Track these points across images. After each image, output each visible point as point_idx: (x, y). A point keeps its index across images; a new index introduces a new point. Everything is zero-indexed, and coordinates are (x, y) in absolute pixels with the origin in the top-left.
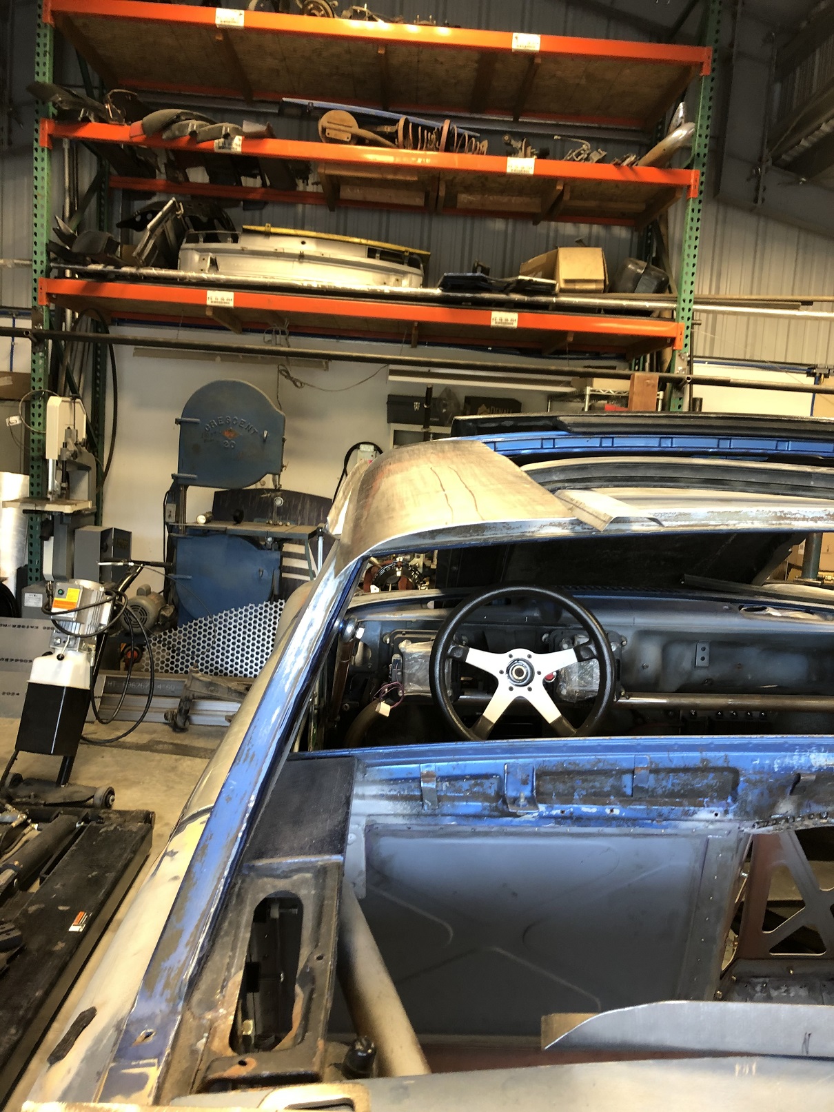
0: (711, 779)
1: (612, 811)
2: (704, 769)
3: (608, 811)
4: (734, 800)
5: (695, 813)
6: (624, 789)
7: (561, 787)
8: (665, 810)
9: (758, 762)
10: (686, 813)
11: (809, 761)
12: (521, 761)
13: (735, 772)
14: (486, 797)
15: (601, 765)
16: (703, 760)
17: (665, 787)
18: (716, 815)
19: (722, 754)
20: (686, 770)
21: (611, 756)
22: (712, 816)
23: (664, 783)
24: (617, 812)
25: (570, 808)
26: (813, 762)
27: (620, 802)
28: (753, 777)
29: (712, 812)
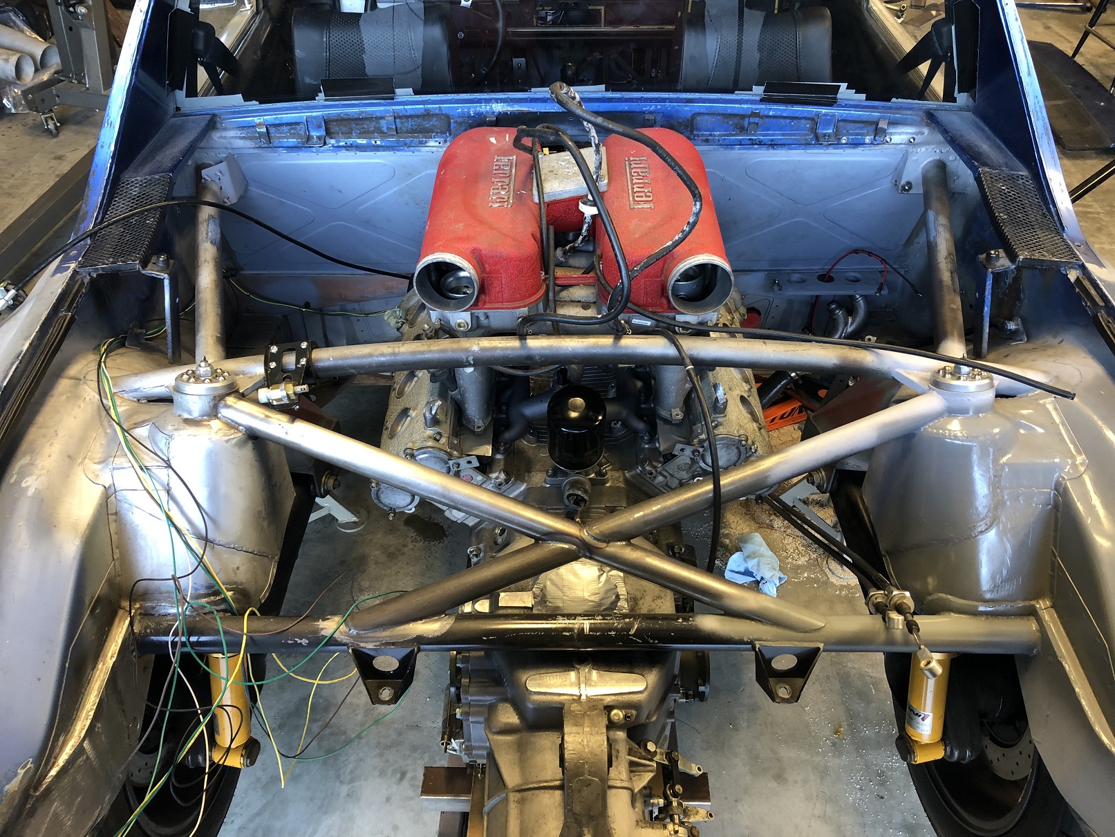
0: (434, 121)
1: (376, 142)
2: (427, 115)
3: (373, 142)
4: (450, 134)
5: (426, 142)
6: (383, 129)
7: (344, 129)
8: (408, 140)
9: (460, 110)
10: (421, 143)
11: (491, 108)
12: (314, 114)
13: (448, 117)
14: (299, 136)
15: (364, 115)
16: (426, 110)
17: (407, 127)
18: (440, 143)
19: (437, 106)
20: (418, 116)
21: (369, 109)
22: (437, 144)
23: (406, 124)
24: (379, 143)
25: (350, 141)
26: (494, 109)
27: (381, 137)
28: (458, 120)
29: (436, 141)
